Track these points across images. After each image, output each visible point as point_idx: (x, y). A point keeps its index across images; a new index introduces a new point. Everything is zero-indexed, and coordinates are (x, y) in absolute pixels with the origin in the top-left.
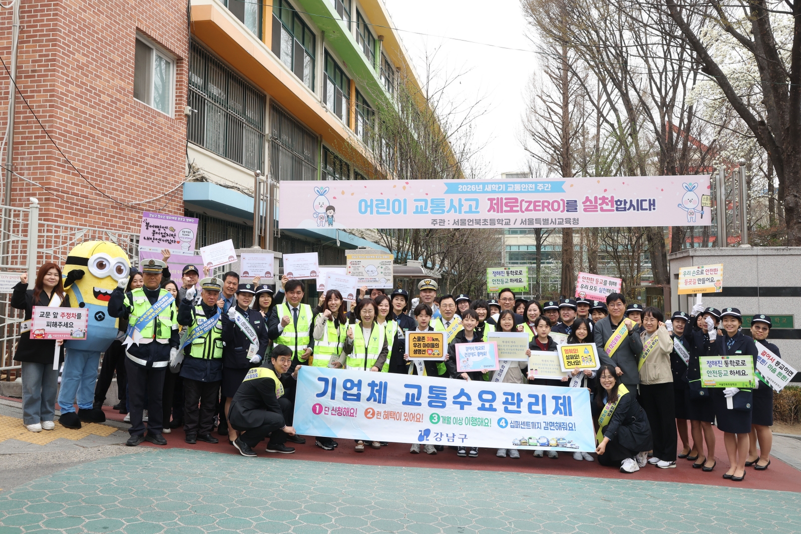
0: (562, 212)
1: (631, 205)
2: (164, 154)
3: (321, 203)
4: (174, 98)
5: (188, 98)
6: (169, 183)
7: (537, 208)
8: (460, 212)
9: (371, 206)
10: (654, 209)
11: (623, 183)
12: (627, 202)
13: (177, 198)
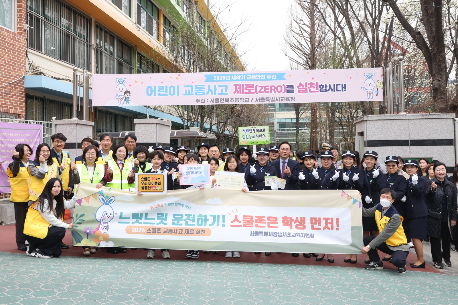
0: (283, 93)
1: (330, 88)
2: (8, 56)
3: (121, 89)
4: (16, 19)
5: (27, 19)
6: (13, 76)
7: (267, 91)
8: (215, 94)
9: (155, 91)
10: (345, 90)
11: (325, 74)
12: (327, 86)
13: (20, 86)
